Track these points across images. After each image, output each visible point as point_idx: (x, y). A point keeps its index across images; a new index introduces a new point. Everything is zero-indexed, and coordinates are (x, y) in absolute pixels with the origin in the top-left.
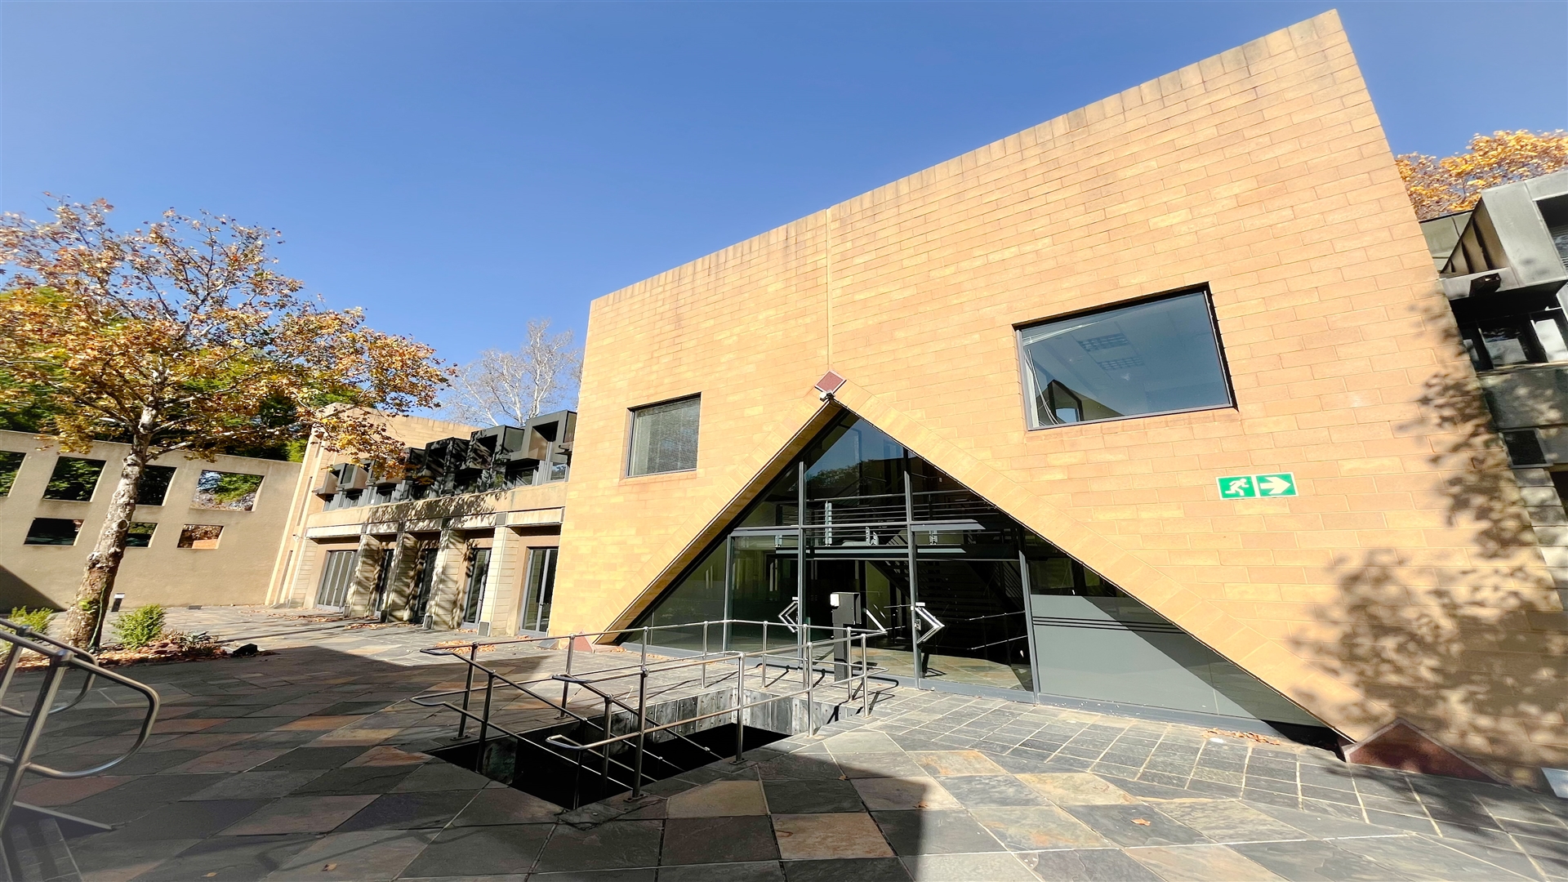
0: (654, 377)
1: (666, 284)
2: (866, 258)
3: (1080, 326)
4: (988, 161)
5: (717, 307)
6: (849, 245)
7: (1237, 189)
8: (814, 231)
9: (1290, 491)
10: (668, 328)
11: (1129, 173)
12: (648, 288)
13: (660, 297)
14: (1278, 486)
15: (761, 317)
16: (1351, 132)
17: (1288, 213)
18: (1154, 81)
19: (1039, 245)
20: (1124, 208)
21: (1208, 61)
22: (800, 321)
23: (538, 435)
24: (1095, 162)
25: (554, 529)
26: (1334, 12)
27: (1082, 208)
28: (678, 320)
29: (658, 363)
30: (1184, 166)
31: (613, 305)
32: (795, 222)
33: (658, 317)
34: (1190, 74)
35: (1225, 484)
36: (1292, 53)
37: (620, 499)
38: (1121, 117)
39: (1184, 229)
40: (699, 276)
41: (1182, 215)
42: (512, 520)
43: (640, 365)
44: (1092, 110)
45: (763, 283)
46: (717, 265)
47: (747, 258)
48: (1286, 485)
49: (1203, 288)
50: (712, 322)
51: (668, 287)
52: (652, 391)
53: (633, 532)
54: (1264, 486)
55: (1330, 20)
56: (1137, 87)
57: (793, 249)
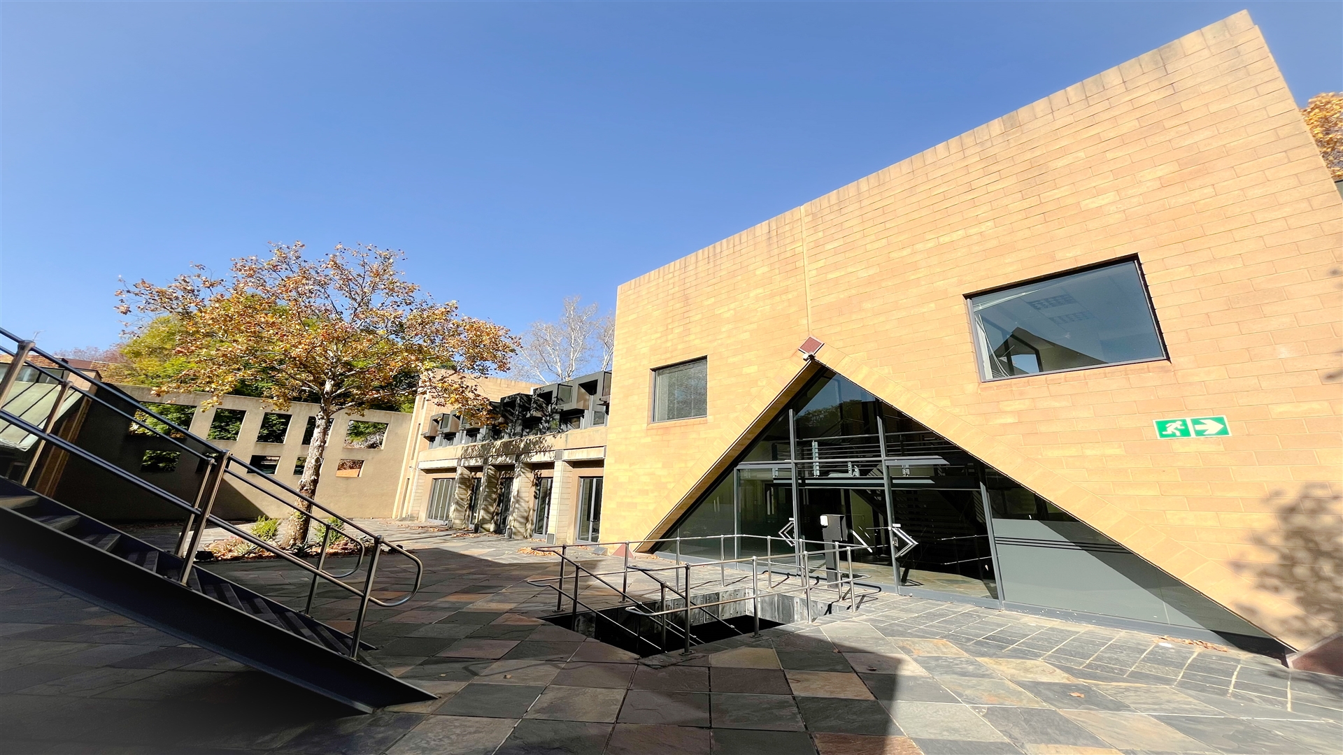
0: (669, 344)
1: (675, 271)
2: (836, 244)
3: (1024, 294)
4: (934, 160)
5: (716, 288)
6: (821, 234)
7: (1161, 171)
8: (791, 224)
9: (1224, 432)
10: (678, 305)
11: (1060, 163)
12: (661, 275)
13: (671, 281)
14: (1212, 427)
15: (752, 295)
16: (1266, 117)
17: (1209, 190)
18: (1078, 84)
19: (983, 228)
20: (1057, 193)
21: (1126, 64)
22: (784, 297)
23: (583, 390)
24: (1029, 156)
25: (599, 463)
26: (1244, 12)
27: (1020, 195)
28: (686, 299)
29: (672, 333)
30: (1109, 155)
31: (634, 289)
32: (775, 218)
33: (670, 297)
34: (1112, 76)
35: (1162, 426)
36: (1206, 53)
37: (648, 440)
38: (1050, 116)
39: (1113, 208)
40: (700, 264)
41: (1111, 196)
42: (567, 456)
43: (659, 335)
44: (1023, 113)
45: (751, 267)
46: (715, 255)
47: (738, 248)
48: (1219, 427)
49: (1134, 258)
50: (713, 300)
51: (677, 274)
52: (668, 355)
53: (660, 465)
54: (1198, 427)
55: (1241, 19)
56: (1063, 91)
57: (775, 239)
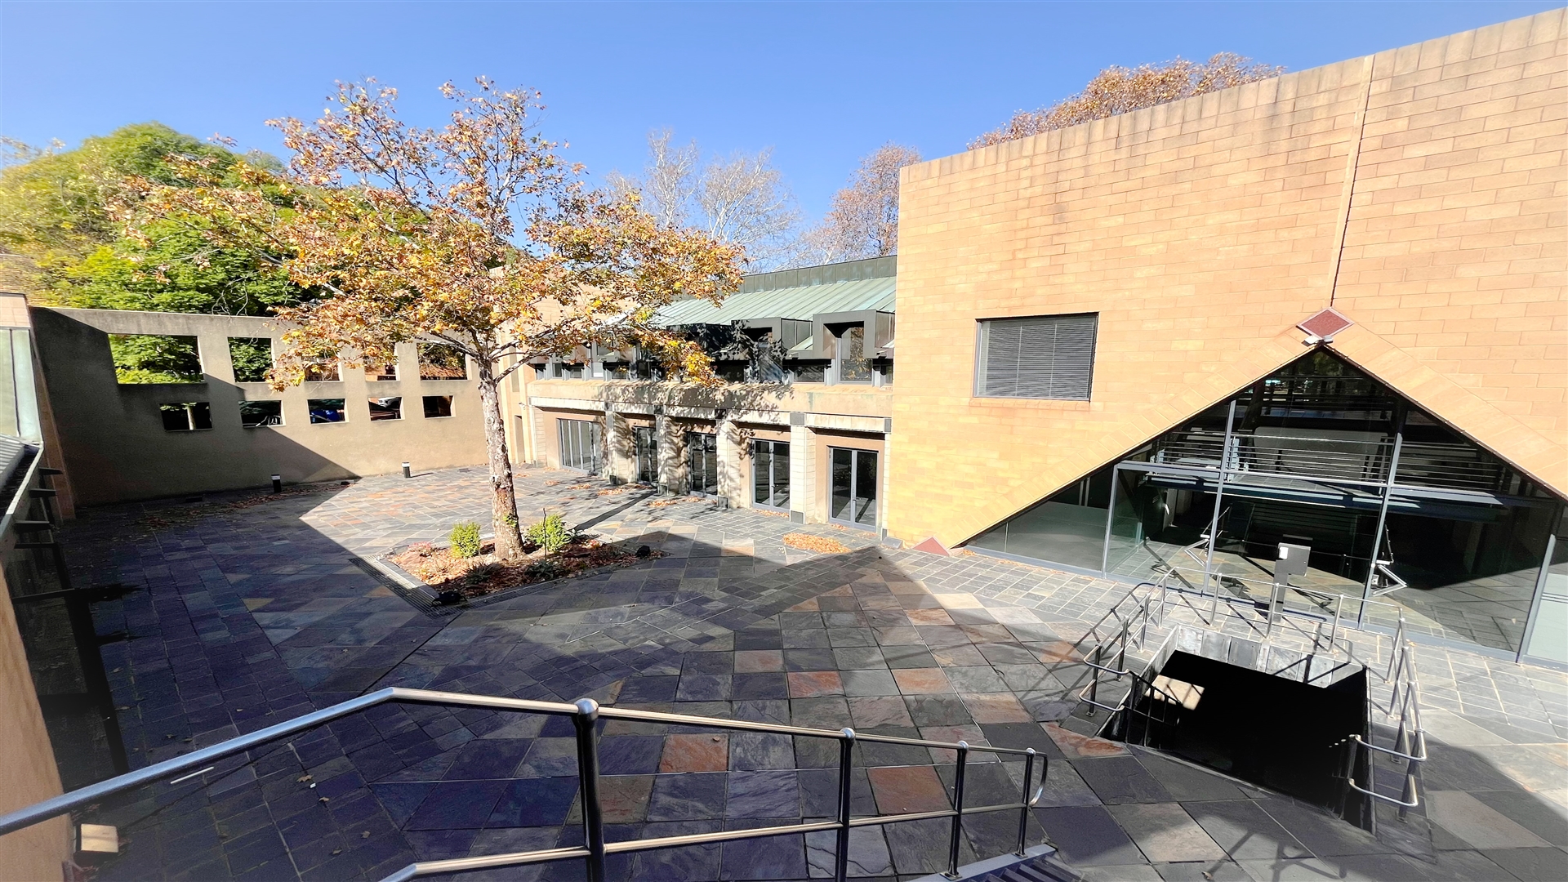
0: (1017, 284)
1: (1035, 155)
2: (1433, 149)
5: (1129, 199)
6: (1401, 124)
8: (1333, 95)
10: (1040, 220)
12: (1003, 159)
13: (1025, 174)
15: (1211, 222)
23: (829, 332)
25: (874, 435)
28: (1058, 211)
29: (1025, 267)
31: (939, 177)
32: (1296, 74)
33: (1023, 203)
40: (1097, 148)
42: (812, 421)
43: (995, 267)
45: (1217, 170)
46: (1134, 134)
47: (1191, 127)
50: (1120, 220)
51: (1039, 160)
52: (1015, 302)
57: (1286, 121)
